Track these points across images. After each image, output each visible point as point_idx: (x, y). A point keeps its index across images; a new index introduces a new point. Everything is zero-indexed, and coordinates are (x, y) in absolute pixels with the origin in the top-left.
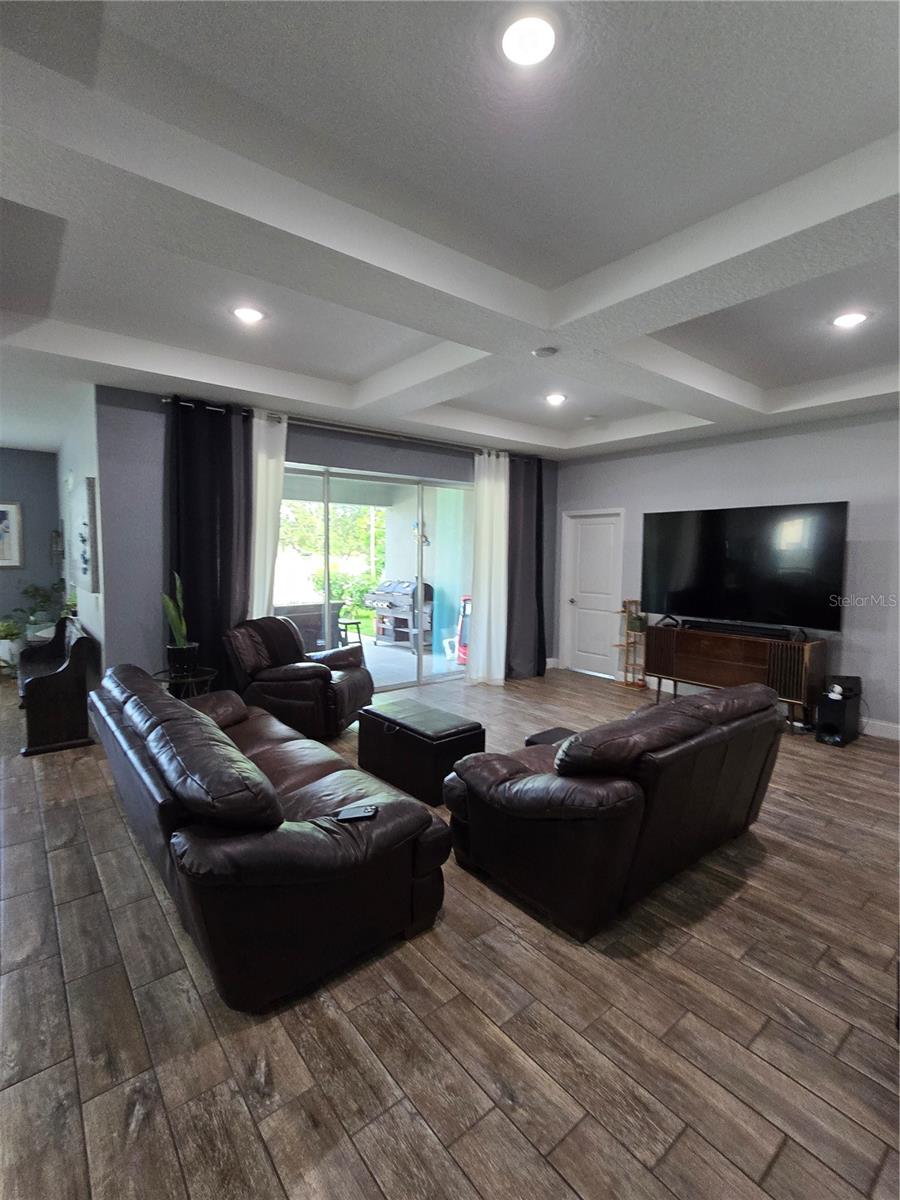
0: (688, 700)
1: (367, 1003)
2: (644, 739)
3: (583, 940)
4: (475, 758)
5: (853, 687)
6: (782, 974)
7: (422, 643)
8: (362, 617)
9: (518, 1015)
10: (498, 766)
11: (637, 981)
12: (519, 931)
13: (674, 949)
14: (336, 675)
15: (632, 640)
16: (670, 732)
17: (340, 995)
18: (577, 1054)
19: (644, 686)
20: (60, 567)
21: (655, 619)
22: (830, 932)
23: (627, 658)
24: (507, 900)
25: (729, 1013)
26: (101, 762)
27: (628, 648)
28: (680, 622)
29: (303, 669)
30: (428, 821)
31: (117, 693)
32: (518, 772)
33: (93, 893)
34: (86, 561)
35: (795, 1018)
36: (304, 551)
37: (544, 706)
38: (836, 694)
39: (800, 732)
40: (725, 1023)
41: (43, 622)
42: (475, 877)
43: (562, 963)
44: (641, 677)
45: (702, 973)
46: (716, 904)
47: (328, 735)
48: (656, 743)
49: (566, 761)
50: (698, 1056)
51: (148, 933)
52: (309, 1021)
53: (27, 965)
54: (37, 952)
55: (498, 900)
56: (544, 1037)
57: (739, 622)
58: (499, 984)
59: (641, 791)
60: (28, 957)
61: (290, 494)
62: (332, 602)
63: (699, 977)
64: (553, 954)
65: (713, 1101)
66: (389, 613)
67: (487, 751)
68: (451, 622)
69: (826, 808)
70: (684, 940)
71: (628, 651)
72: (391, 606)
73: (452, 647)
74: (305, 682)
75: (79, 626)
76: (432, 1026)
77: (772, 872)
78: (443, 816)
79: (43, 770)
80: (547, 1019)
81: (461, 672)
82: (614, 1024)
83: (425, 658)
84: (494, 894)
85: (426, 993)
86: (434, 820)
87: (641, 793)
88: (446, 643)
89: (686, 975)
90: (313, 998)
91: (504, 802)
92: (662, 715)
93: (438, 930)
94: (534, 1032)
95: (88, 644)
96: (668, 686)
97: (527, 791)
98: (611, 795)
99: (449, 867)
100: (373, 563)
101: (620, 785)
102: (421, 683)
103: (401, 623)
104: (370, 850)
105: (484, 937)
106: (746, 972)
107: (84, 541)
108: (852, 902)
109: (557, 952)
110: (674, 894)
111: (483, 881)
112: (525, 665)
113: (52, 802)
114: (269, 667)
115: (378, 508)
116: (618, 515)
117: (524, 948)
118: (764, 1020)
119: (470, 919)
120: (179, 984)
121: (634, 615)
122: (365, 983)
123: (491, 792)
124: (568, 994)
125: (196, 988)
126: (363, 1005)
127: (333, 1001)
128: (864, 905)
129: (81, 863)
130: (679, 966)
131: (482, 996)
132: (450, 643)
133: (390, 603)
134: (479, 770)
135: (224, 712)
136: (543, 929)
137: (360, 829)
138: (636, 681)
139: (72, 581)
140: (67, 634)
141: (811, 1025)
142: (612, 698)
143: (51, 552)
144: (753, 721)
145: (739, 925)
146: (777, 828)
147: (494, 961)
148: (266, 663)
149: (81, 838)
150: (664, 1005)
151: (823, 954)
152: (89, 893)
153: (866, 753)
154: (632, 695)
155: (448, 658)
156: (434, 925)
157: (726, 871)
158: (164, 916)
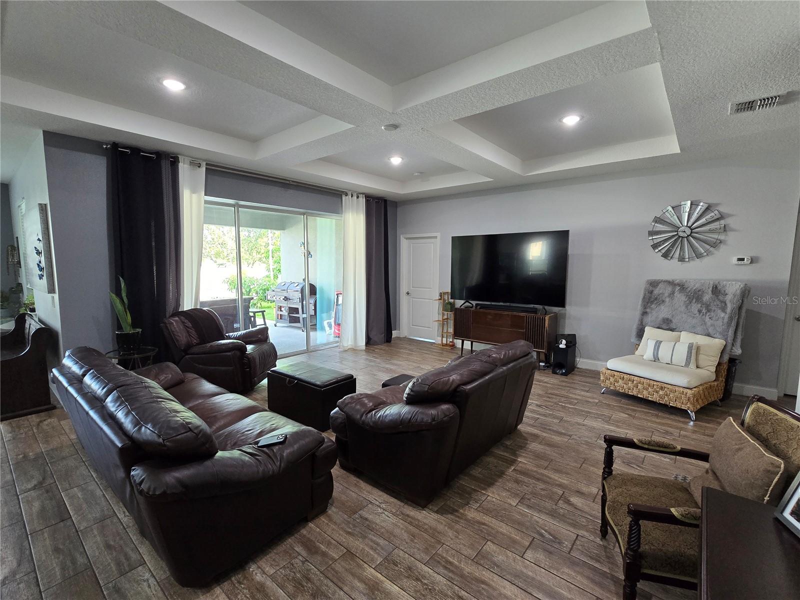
0: (482, 352)
1: (284, 567)
2: (458, 378)
3: (423, 506)
4: (351, 397)
5: (572, 340)
6: (540, 511)
7: (309, 324)
8: (265, 308)
9: (385, 559)
10: (366, 401)
11: (457, 526)
12: (383, 506)
13: (478, 505)
14: (250, 348)
15: (446, 317)
16: (473, 372)
17: (264, 565)
18: (424, 577)
19: (453, 346)
20: (17, 274)
21: (459, 303)
22: (564, 483)
23: (443, 327)
25: (510, 538)
26: (62, 423)
27: (444, 322)
28: (474, 305)
29: (224, 344)
30: (322, 441)
31: (76, 369)
32: (380, 404)
33: (63, 521)
34: (41, 269)
35: (547, 535)
36: (220, 261)
37: (392, 361)
38: (562, 346)
39: (543, 368)
40: (509, 544)
42: (353, 474)
43: (411, 522)
44: (451, 340)
45: (496, 517)
46: (501, 474)
47: (246, 389)
48: (465, 379)
49: (412, 395)
50: (494, 566)
51: (112, 543)
52: (243, 586)
53: (5, 584)
55: (369, 488)
56: (402, 570)
57: (508, 304)
58: (372, 541)
59: (458, 410)
60: (6, 578)
61: (209, 220)
62: (244, 297)
63: (493, 519)
64: (406, 517)
65: (504, 591)
66: (284, 304)
67: (357, 392)
68: (329, 310)
69: (559, 412)
70: (483, 498)
71: (443, 324)
72: (286, 299)
73: (330, 326)
74: (227, 354)
75: (37, 320)
76: (330, 575)
77: (530, 452)
78: (330, 436)
79: (10, 433)
80: (404, 559)
81: (337, 342)
82: (444, 555)
83: (312, 334)
84: (365, 484)
85: (324, 554)
86: (326, 440)
87: (458, 411)
88: (325, 323)
89: (487, 519)
90: (245, 570)
91: (371, 424)
92: (467, 363)
93: (330, 512)
94: (397, 568)
95: (47, 335)
96: (467, 345)
97: (386, 416)
98: (440, 413)
99: (336, 471)
100: (271, 270)
101: (445, 407)
102: (309, 351)
103: (293, 310)
104: (282, 465)
105: (361, 512)
106: (520, 513)
107: (39, 253)
108: (574, 464)
109: (408, 516)
110: (476, 471)
111: (358, 477)
112: (378, 336)
113: (21, 456)
114: (198, 344)
115: (273, 231)
116: (436, 237)
117: (387, 516)
118: (531, 539)
119: (350, 502)
120: (141, 576)
121: (447, 301)
122: (281, 555)
123: (363, 419)
124: (416, 541)
125: (154, 577)
126: (281, 569)
127: (260, 570)
128: (581, 466)
129: (51, 499)
130: (481, 514)
131: (362, 550)
132: (328, 323)
133: (285, 297)
134: (354, 405)
135: (166, 377)
136: (399, 503)
137: (275, 451)
138: (448, 343)
139: (29, 285)
140: (27, 326)
141: (556, 538)
142: (434, 354)
143: (8, 262)
144: (519, 363)
145: (515, 485)
146: (533, 426)
147: (368, 527)
148: (195, 341)
149: (49, 481)
150: (474, 539)
151: (561, 497)
152: (58, 521)
153: (578, 378)
154: (447, 351)
155: (327, 333)
156: (327, 509)
157: (505, 454)
158: (125, 529)
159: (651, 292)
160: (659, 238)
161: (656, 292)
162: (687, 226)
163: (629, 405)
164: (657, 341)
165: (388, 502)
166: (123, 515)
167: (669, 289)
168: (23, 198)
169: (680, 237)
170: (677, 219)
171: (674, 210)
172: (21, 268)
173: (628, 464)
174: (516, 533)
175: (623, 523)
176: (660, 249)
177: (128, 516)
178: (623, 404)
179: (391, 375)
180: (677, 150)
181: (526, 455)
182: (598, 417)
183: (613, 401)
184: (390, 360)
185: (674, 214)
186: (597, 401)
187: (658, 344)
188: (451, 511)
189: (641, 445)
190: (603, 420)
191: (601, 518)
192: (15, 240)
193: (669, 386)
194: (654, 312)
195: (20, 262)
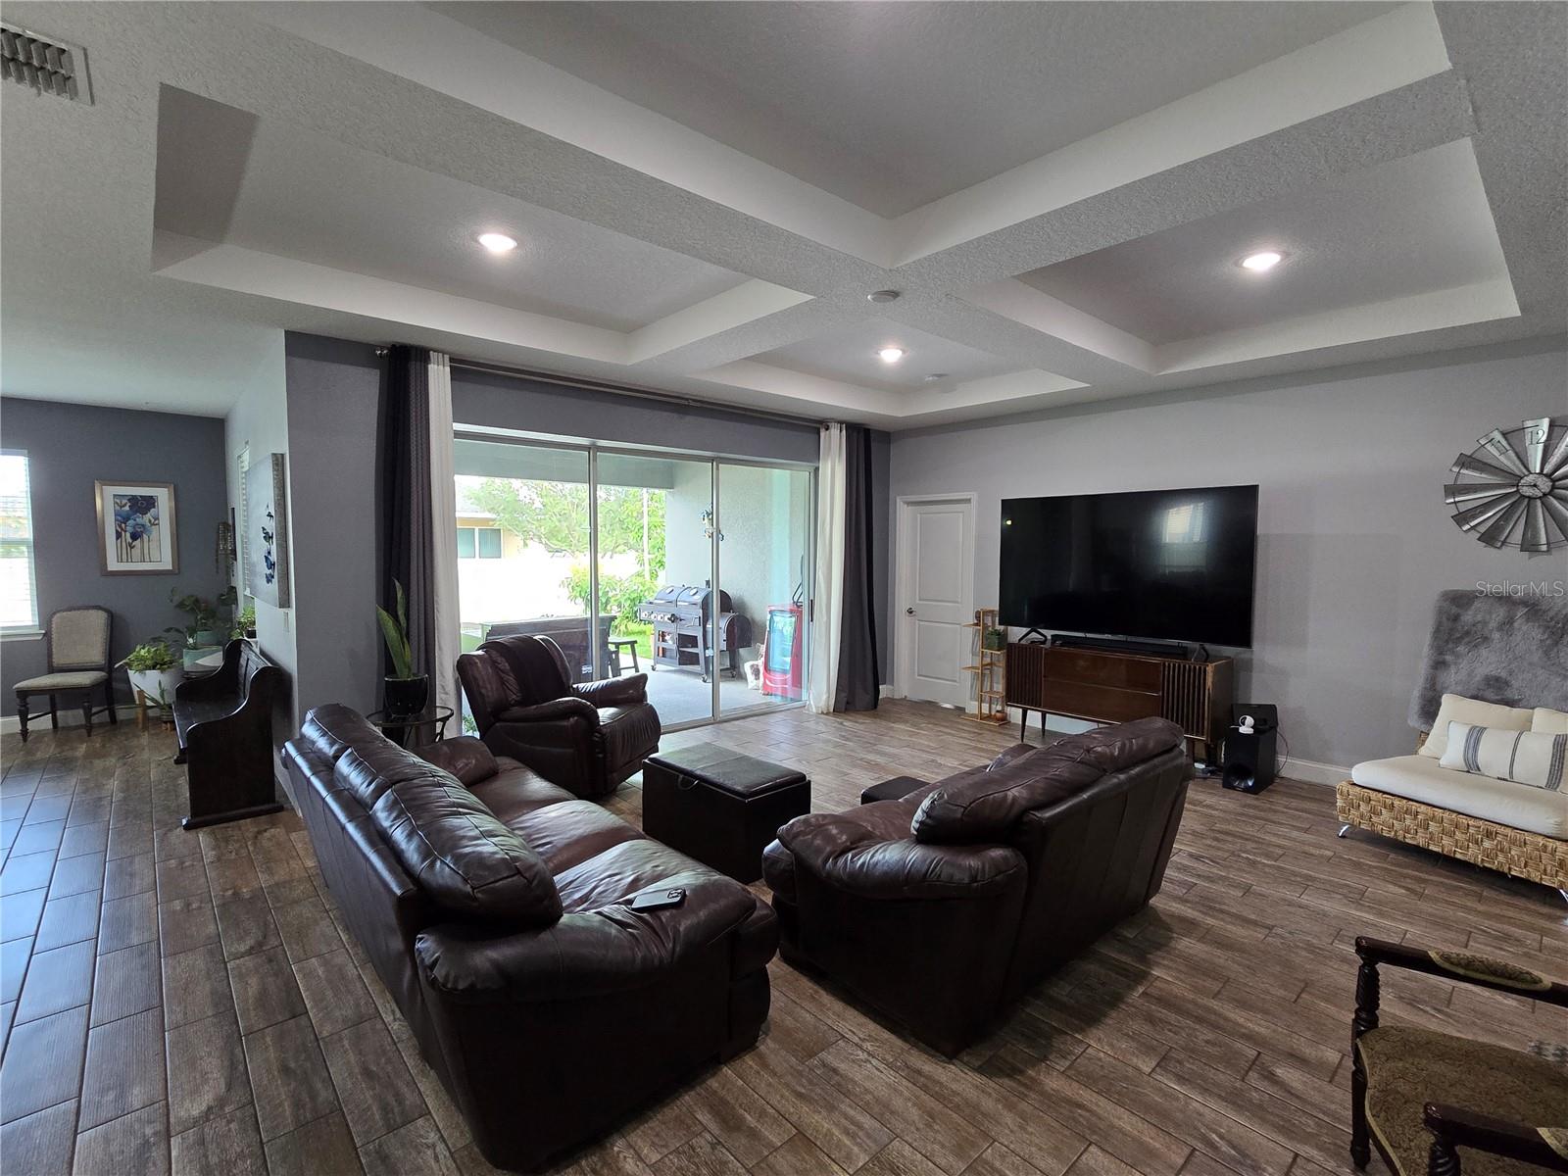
0: (1074, 742)
1: (677, 1151)
2: (1025, 793)
4: (803, 821)
5: (1267, 718)
6: (1205, 1091)
7: (720, 667)
8: (636, 634)
9: (875, 1158)
10: (834, 831)
11: (1023, 1106)
12: (868, 1045)
13: (1068, 1063)
14: (605, 714)
15: (988, 660)
16: (1055, 783)
17: (640, 1142)
19: (1004, 720)
20: (229, 571)
21: (1016, 633)
22: (1258, 1033)
23: (982, 683)
24: (850, 1004)
25: (1143, 1144)
26: (293, 836)
27: (983, 672)
28: (1049, 637)
29: (569, 704)
30: (750, 906)
31: (323, 745)
32: (861, 839)
33: (294, 1017)
34: (271, 566)
35: (1225, 1148)
37: (878, 748)
38: (1246, 728)
39: (1204, 775)
41: (204, 645)
43: (925, 1086)
44: (999, 708)
45: (1105, 1092)
46: (1115, 1000)
47: (596, 787)
48: (1039, 797)
49: (926, 824)
53: (208, 1120)
54: (221, 1102)
55: (838, 1006)
57: (1122, 638)
58: (846, 1117)
59: (1024, 860)
60: (210, 1108)
62: (600, 615)
63: (1102, 1099)
64: (914, 1075)
66: (672, 628)
67: (814, 812)
69: (1241, 874)
70: (1078, 1050)
71: (983, 675)
72: (674, 619)
73: (756, 672)
75: (259, 652)
77: (1181, 958)
78: (763, 895)
79: (213, 849)
80: (912, 1162)
82: (997, 1164)
83: (723, 687)
84: (832, 998)
85: (753, 1134)
86: (758, 904)
87: (1024, 864)
88: (748, 666)
89: (1086, 1096)
90: (604, 1148)
91: (845, 878)
92: (1043, 760)
93: (762, 1048)
95: (274, 679)
96: (1034, 718)
97: (876, 864)
98: (987, 866)
99: (775, 967)
100: (646, 563)
101: (997, 853)
102: (717, 719)
103: (686, 640)
104: (678, 949)
105: (823, 1055)
106: (1161, 1089)
107: (268, 537)
108: (1281, 993)
109: (919, 1072)
110: (1061, 991)
113: (230, 892)
114: (518, 703)
115: (651, 490)
116: (968, 501)
117: (877, 1069)
118: (1187, 1151)
119: (803, 1032)
120: (421, 1136)
121: (990, 629)
122: (671, 1125)
123: (828, 865)
124: (936, 1127)
125: (444, 1141)
126: (671, 1153)
127: (632, 1151)
128: (1298, 997)
129: (276, 975)
130: (1075, 1084)
131: (826, 1135)
132: (752, 666)
133: (673, 615)
134: (810, 836)
135: (467, 765)
136: (899, 1042)
137: (664, 920)
138: (993, 713)
139: (248, 590)
140: (243, 662)
141: (1245, 1156)
142: (964, 735)
143: (217, 551)
144: (1156, 767)
145: (1146, 1028)
146: (1183, 900)
147: (838, 1087)
148: (514, 697)
149: (273, 942)
150: (1060, 1137)
151: (1254, 1063)
152: (288, 1017)
153: (1284, 801)
154: (991, 731)
155: (749, 687)
156: (756, 1041)
157: (1124, 958)
158: (395, 1044)
159: (1456, 618)
160: (1469, 500)
161: (1468, 617)
162: (1541, 473)
163: (1406, 868)
164: (1474, 728)
165: (876, 1040)
166: (392, 1018)
167: (1500, 613)
168: (247, 443)
169: (1524, 497)
170: (1515, 458)
171: (1506, 439)
172: (236, 560)
173: (1412, 1003)
174: (1153, 1135)
175: (1412, 1144)
176: (1472, 524)
177: (400, 1021)
178: (1393, 864)
179: (877, 776)
180: (1513, 310)
181: (1171, 964)
182: (1331, 888)
183: (1368, 857)
184: (875, 745)
185: (1508, 447)
186: (1329, 853)
187: (1475, 735)
188: (1009, 1072)
189: (1447, 966)
190: (1346, 897)
191: (1351, 1122)
192: (230, 512)
193: (1508, 831)
194: (1464, 664)
195: (235, 550)
